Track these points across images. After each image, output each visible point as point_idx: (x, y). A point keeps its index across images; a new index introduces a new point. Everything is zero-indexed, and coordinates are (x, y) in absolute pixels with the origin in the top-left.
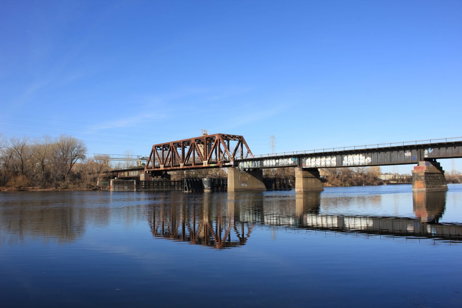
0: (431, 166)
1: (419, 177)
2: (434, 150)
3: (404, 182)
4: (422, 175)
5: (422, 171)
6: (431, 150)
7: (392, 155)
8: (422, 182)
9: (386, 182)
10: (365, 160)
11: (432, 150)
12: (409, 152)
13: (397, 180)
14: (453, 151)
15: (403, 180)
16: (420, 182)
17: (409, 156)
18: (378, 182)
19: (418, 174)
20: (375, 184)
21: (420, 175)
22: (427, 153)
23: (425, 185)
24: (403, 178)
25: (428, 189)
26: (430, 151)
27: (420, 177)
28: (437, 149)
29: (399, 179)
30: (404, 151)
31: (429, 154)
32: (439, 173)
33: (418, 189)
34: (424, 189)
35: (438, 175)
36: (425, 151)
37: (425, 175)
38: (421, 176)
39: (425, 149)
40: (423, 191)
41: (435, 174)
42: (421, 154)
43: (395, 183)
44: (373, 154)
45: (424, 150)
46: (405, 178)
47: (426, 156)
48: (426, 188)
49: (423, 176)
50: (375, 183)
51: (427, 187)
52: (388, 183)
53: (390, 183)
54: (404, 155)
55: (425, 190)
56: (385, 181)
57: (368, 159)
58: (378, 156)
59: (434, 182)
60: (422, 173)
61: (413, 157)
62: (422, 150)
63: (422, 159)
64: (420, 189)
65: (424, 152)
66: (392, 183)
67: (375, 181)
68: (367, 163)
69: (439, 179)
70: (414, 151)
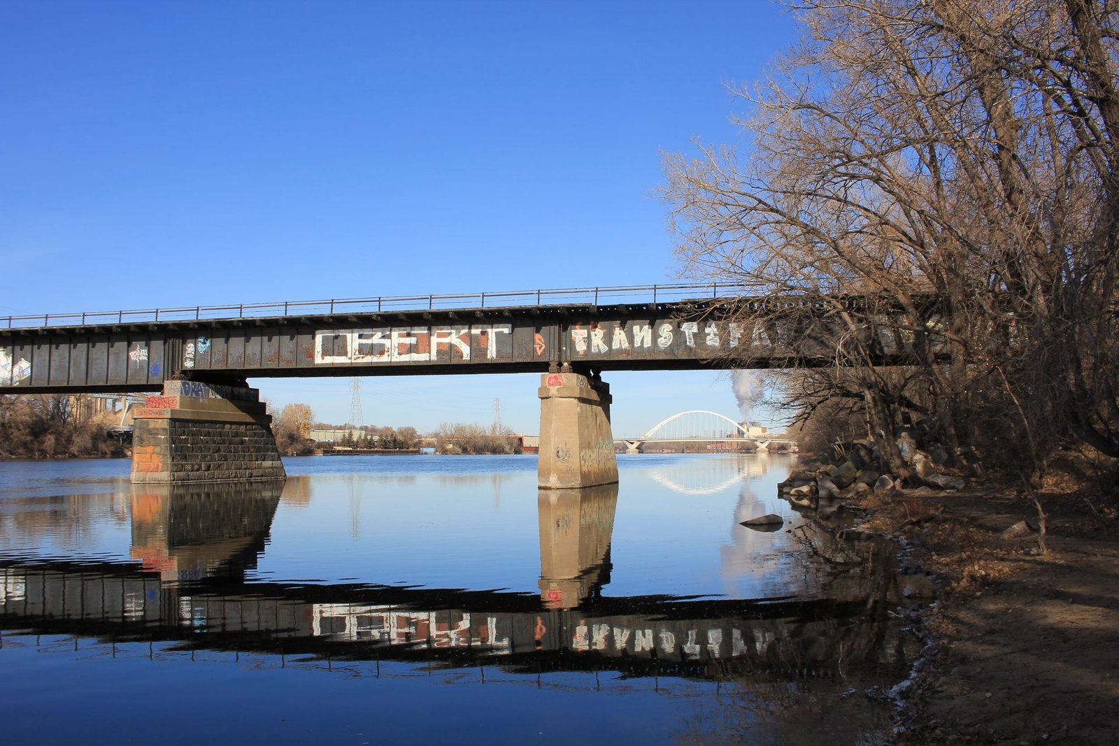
0: (211, 396)
1: (149, 432)
2: (211, 342)
3: (373, 449)
4: (158, 426)
5: (160, 413)
6: (204, 343)
7: (94, 356)
8: (158, 449)
9: (322, 449)
10: (12, 370)
11: (208, 344)
12: (141, 348)
13: (356, 445)
14: (265, 351)
15: (370, 444)
16: (150, 449)
17: (141, 361)
18: (299, 446)
19: (148, 423)
20: (290, 454)
21: (152, 426)
22: (194, 353)
23: (169, 461)
24: (371, 439)
25: (182, 474)
26: (202, 346)
27: (153, 433)
28: (220, 342)
29: (360, 441)
30: (129, 345)
31: (198, 357)
32: (246, 424)
33: (141, 475)
34: (165, 476)
35: (243, 428)
36: (189, 345)
37: (171, 427)
38: (157, 429)
39: (188, 340)
40: (158, 484)
41: (228, 426)
42: (174, 358)
43: (345, 451)
44: (39, 348)
45: (184, 342)
46: (376, 438)
47: (189, 364)
48: (172, 471)
49: (164, 429)
50: (289, 450)
51: (177, 468)
52: (328, 449)
53: (334, 451)
54: (128, 357)
55: (166, 479)
56: (320, 445)
57: (21, 365)
58: (52, 358)
59: (218, 451)
60: (160, 421)
61: (151, 364)
62: (178, 342)
63: (177, 373)
64: (149, 476)
65: (183, 351)
66: (339, 451)
67: (291, 444)
68: (18, 379)
69: (242, 442)
70: (158, 345)
